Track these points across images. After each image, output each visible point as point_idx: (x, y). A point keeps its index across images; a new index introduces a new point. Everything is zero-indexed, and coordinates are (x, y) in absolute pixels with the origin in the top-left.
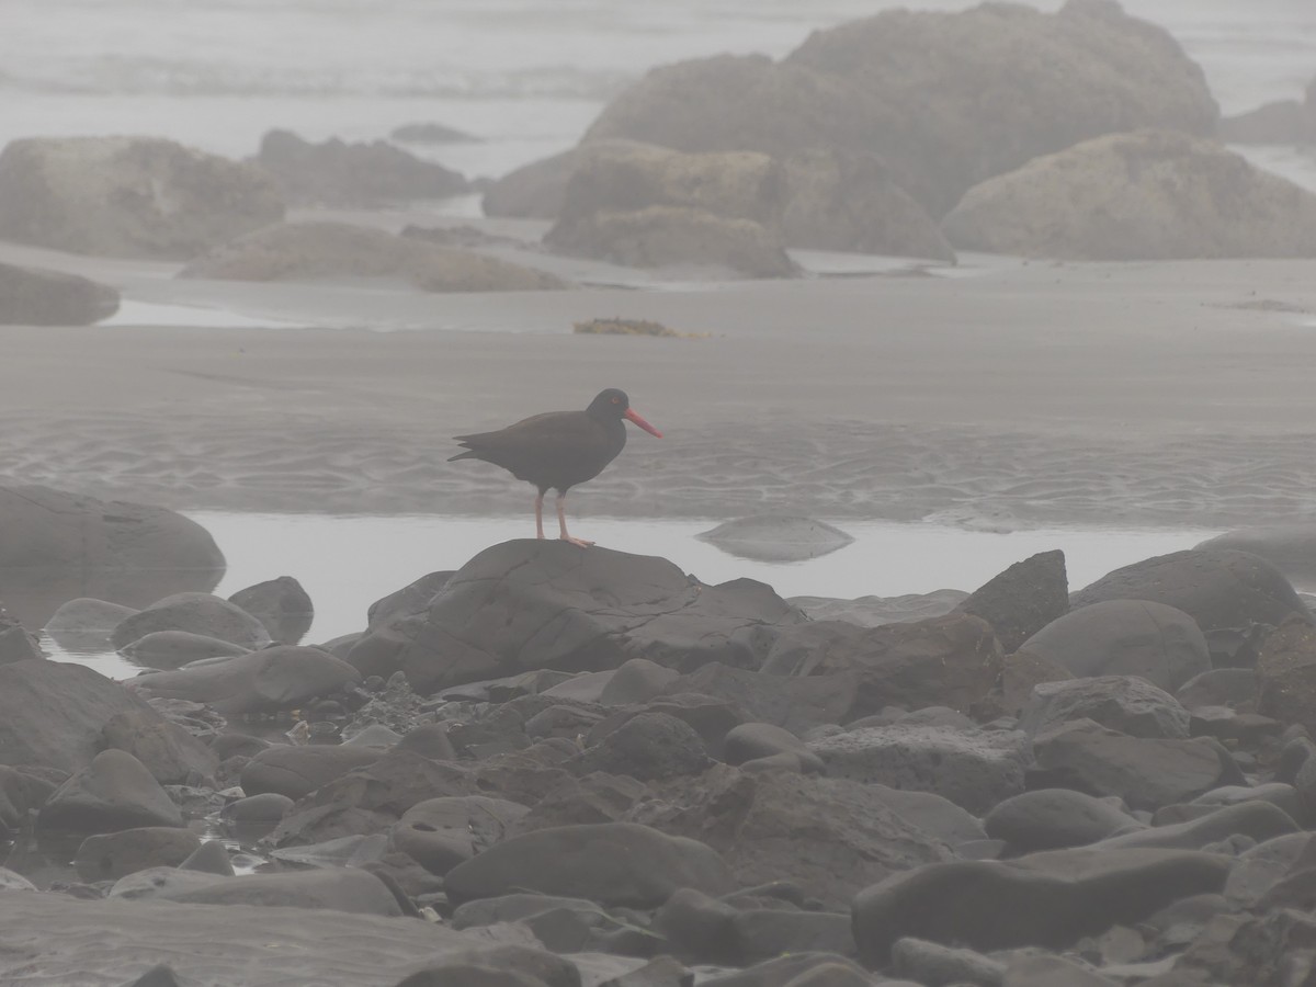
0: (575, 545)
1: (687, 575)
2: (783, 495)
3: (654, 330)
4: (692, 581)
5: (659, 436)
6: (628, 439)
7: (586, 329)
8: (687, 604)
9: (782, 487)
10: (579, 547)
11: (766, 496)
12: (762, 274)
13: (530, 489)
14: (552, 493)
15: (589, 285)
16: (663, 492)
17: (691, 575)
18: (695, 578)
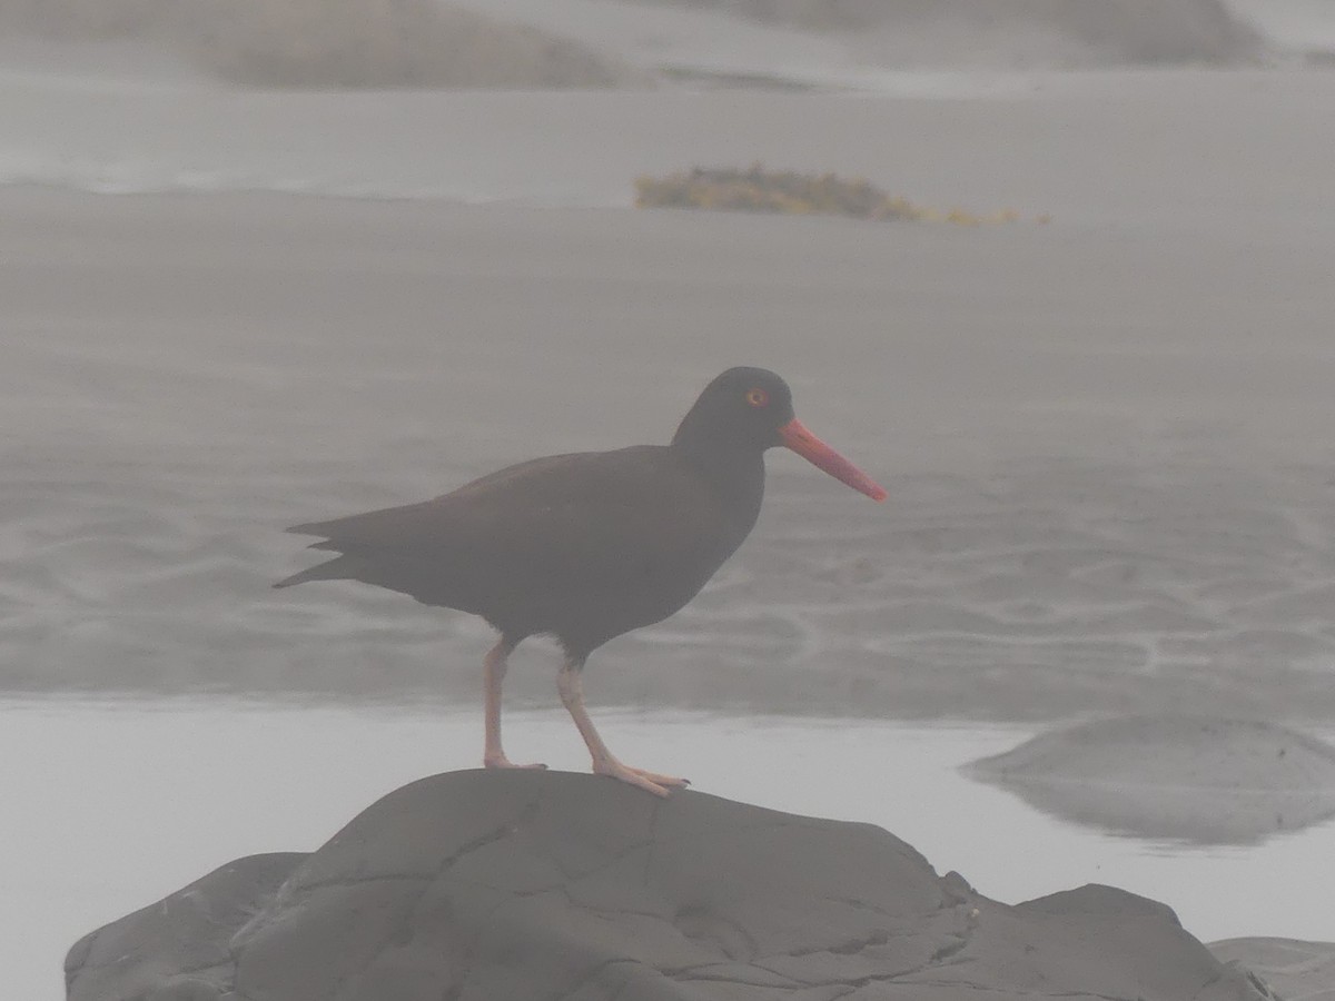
0: (636, 787)
1: (941, 873)
2: (1204, 660)
3: (857, 201)
4: (955, 889)
5: (875, 494)
6: (767, 498)
7: (669, 195)
8: (942, 954)
9: (1203, 636)
10: (649, 793)
11: (1156, 660)
12: (1153, 50)
13: (474, 629)
14: (542, 647)
15: (680, 74)
16: (873, 645)
17: (953, 875)
18: (963, 883)
